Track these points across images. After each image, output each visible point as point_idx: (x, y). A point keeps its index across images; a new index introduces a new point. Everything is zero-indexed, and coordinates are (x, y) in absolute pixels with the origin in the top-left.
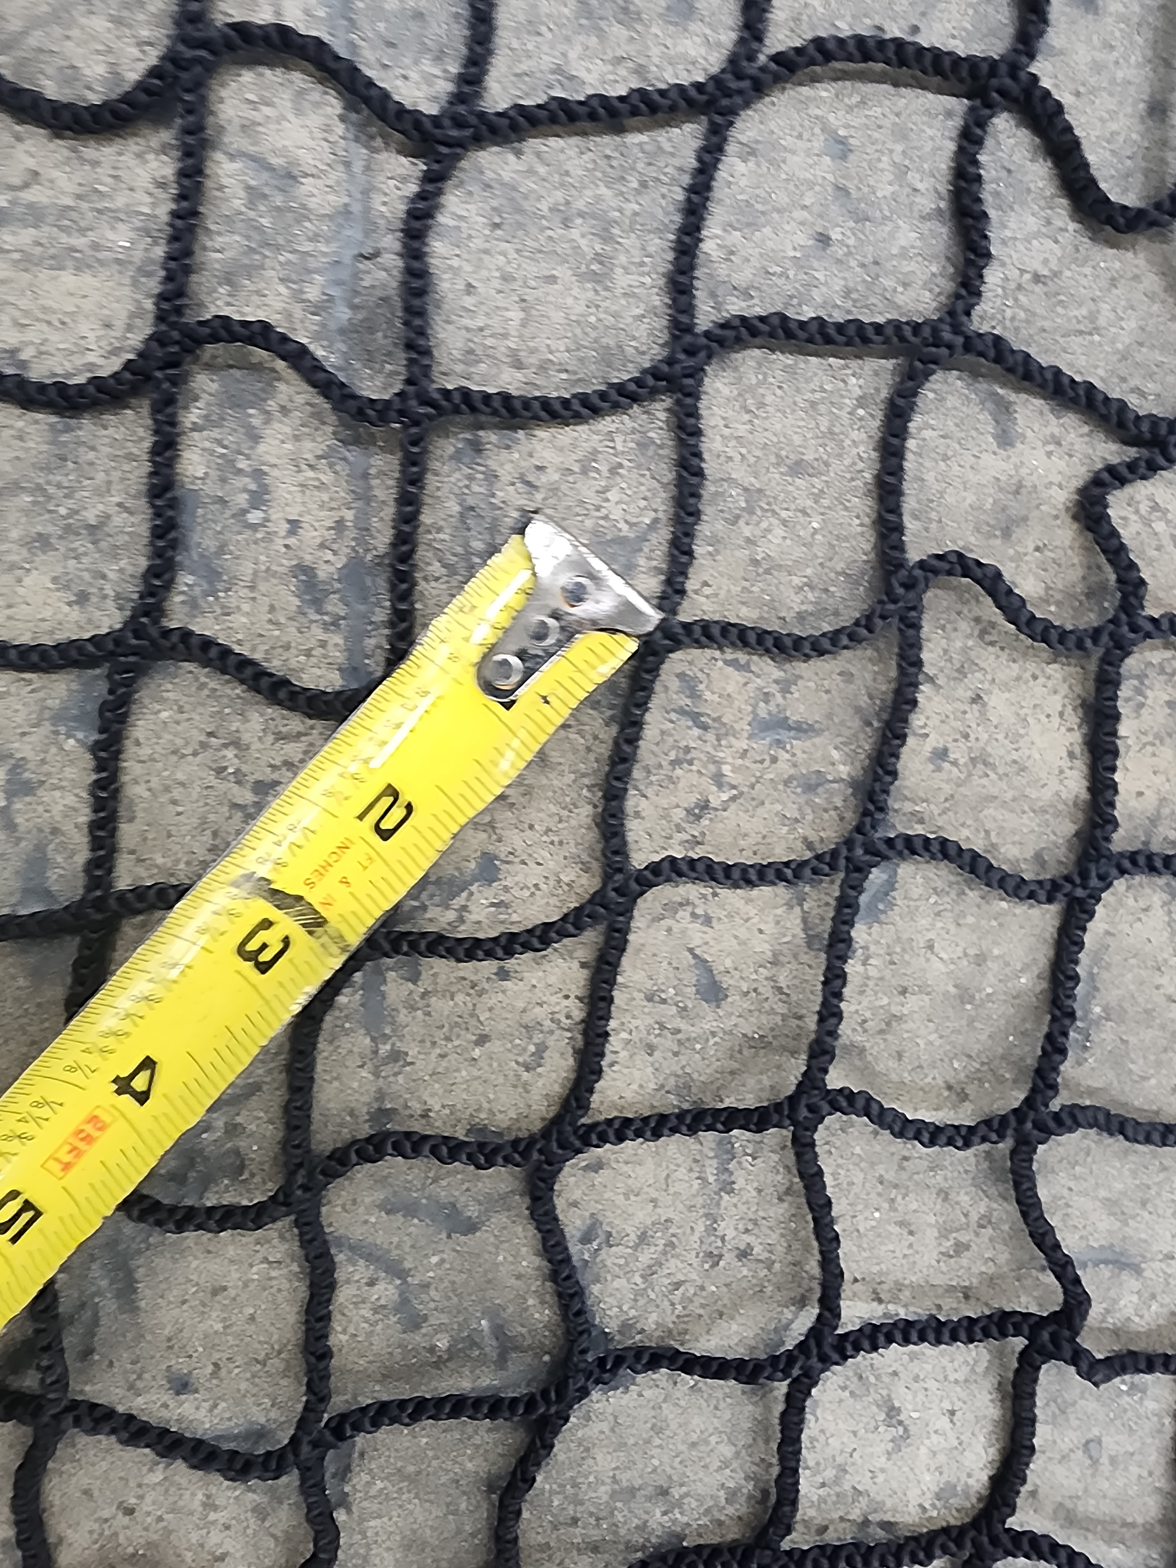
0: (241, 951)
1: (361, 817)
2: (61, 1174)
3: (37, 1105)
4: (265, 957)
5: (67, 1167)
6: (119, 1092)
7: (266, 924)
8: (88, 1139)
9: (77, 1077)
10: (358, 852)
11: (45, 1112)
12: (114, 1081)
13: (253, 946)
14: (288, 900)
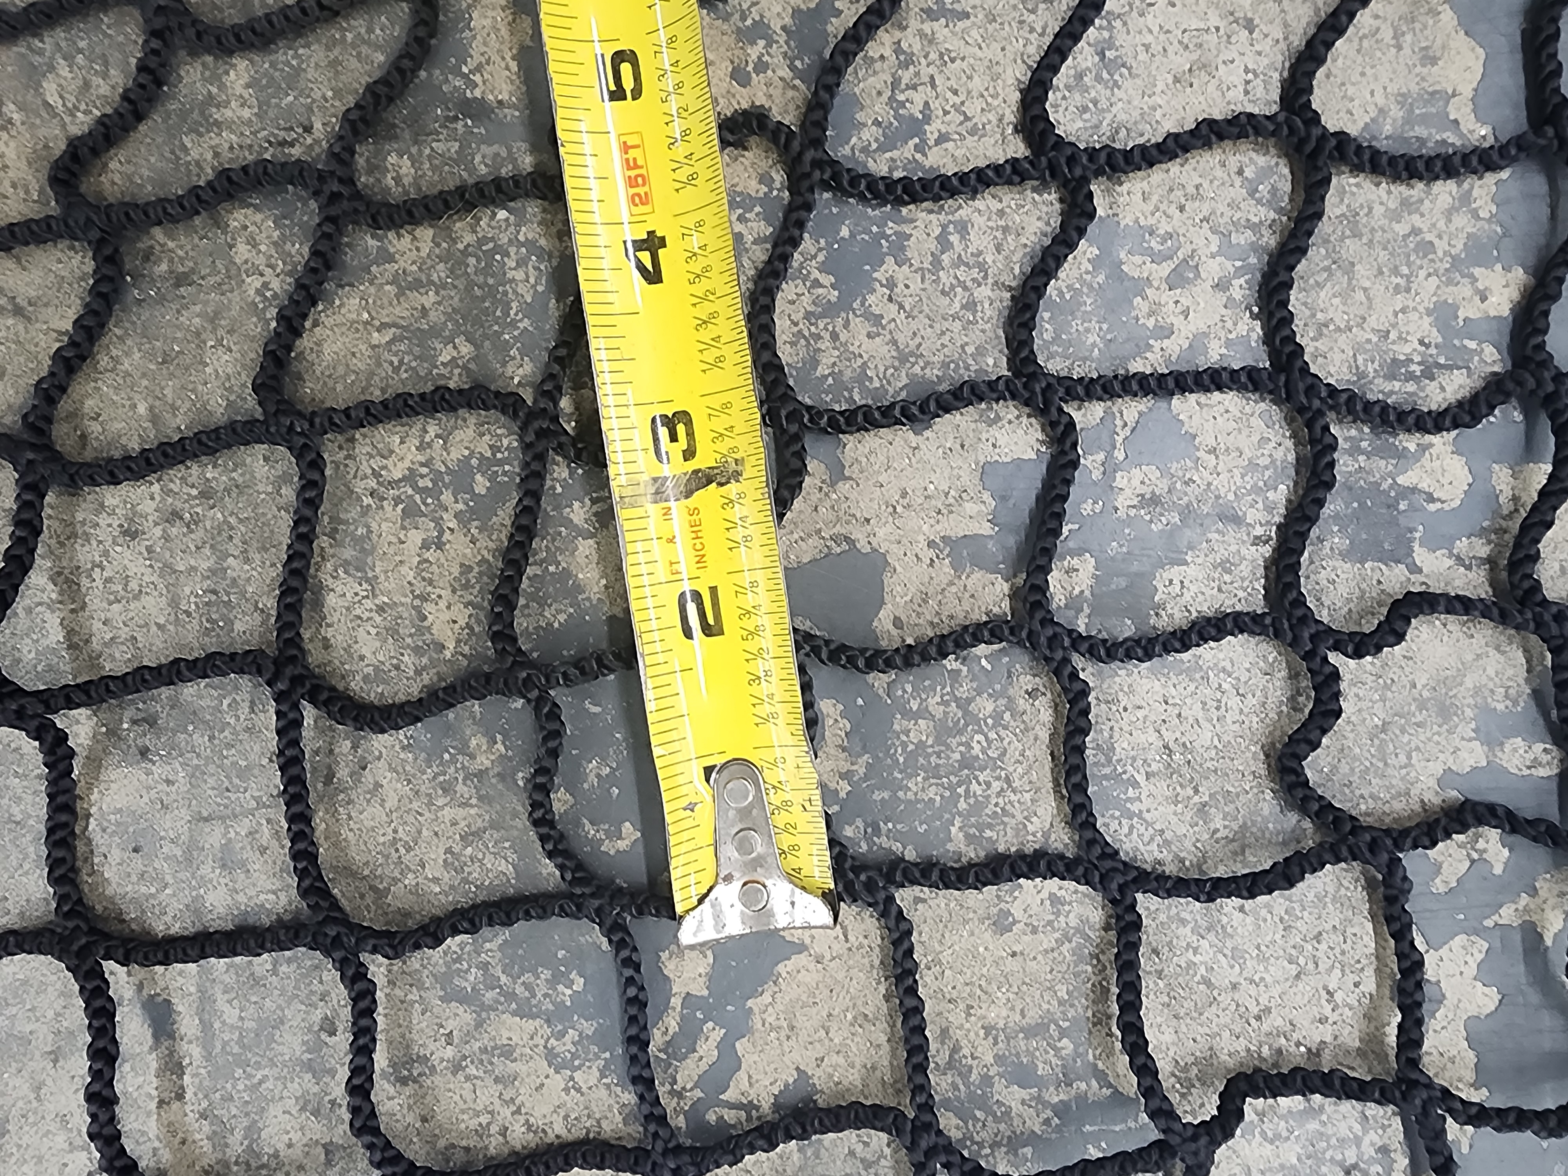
0: (684, 416)
1: (713, 590)
2: (623, 139)
3: (692, 177)
4: (663, 432)
5: (626, 148)
6: (651, 233)
7: (689, 454)
8: (632, 182)
9: (690, 221)
10: (687, 567)
11: (683, 174)
12: (663, 239)
13: (681, 429)
14: (694, 487)
